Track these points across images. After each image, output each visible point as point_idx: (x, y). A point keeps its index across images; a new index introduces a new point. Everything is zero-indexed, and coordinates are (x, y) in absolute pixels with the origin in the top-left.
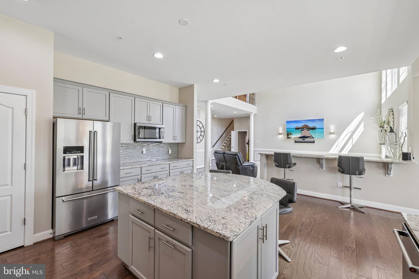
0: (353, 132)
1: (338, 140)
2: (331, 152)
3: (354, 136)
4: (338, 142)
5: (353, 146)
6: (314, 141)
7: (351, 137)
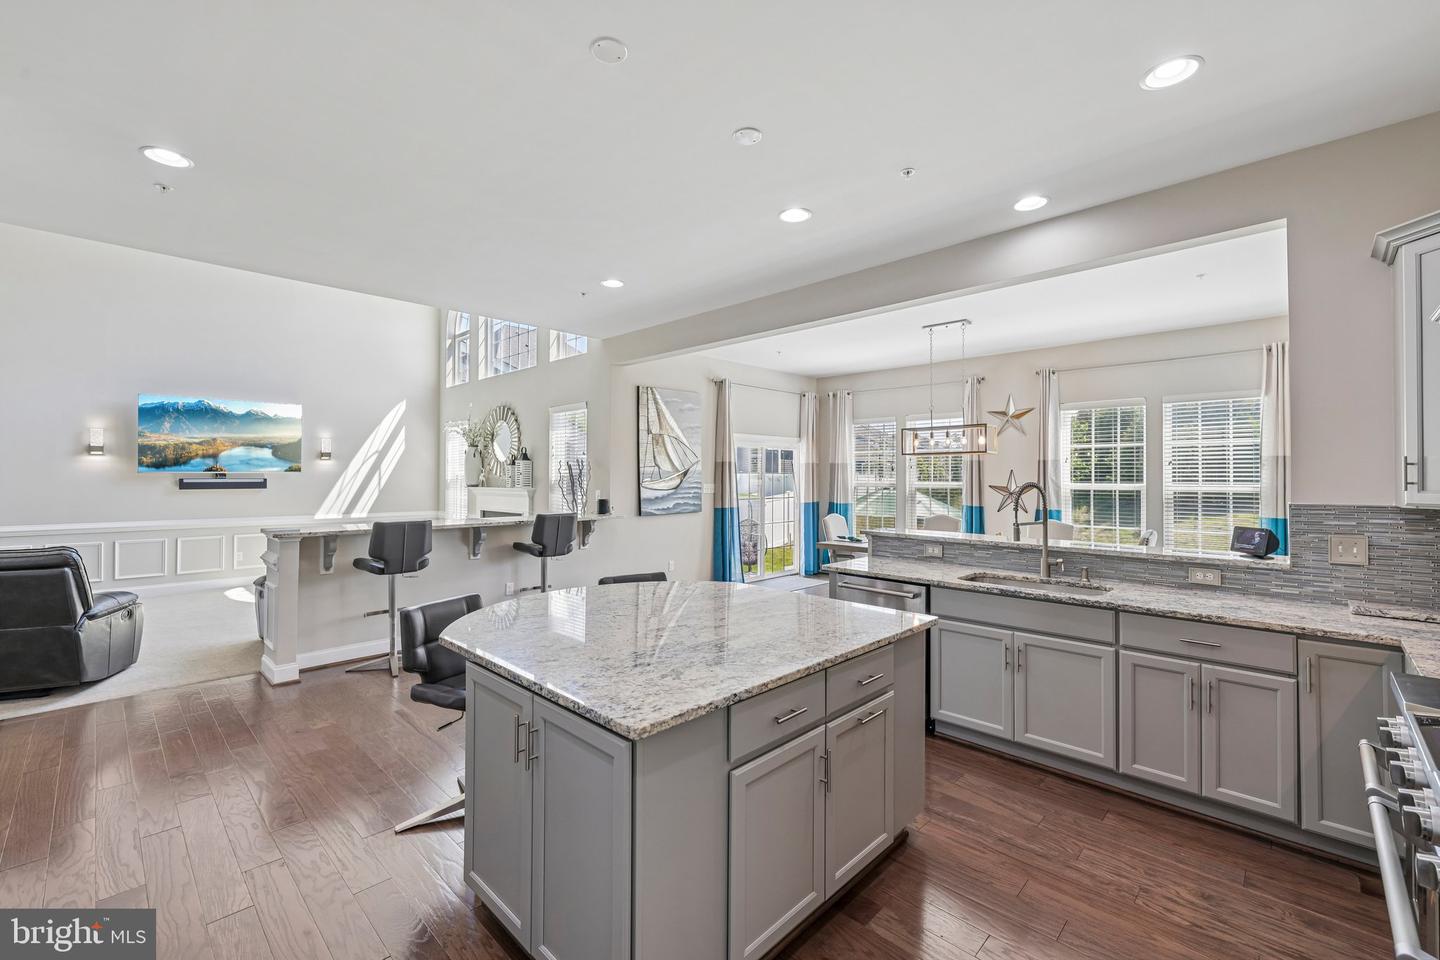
0: (382, 454)
1: (342, 477)
2: (320, 515)
3: (384, 466)
4: (342, 484)
5: (381, 492)
6: (265, 480)
7: (376, 467)
